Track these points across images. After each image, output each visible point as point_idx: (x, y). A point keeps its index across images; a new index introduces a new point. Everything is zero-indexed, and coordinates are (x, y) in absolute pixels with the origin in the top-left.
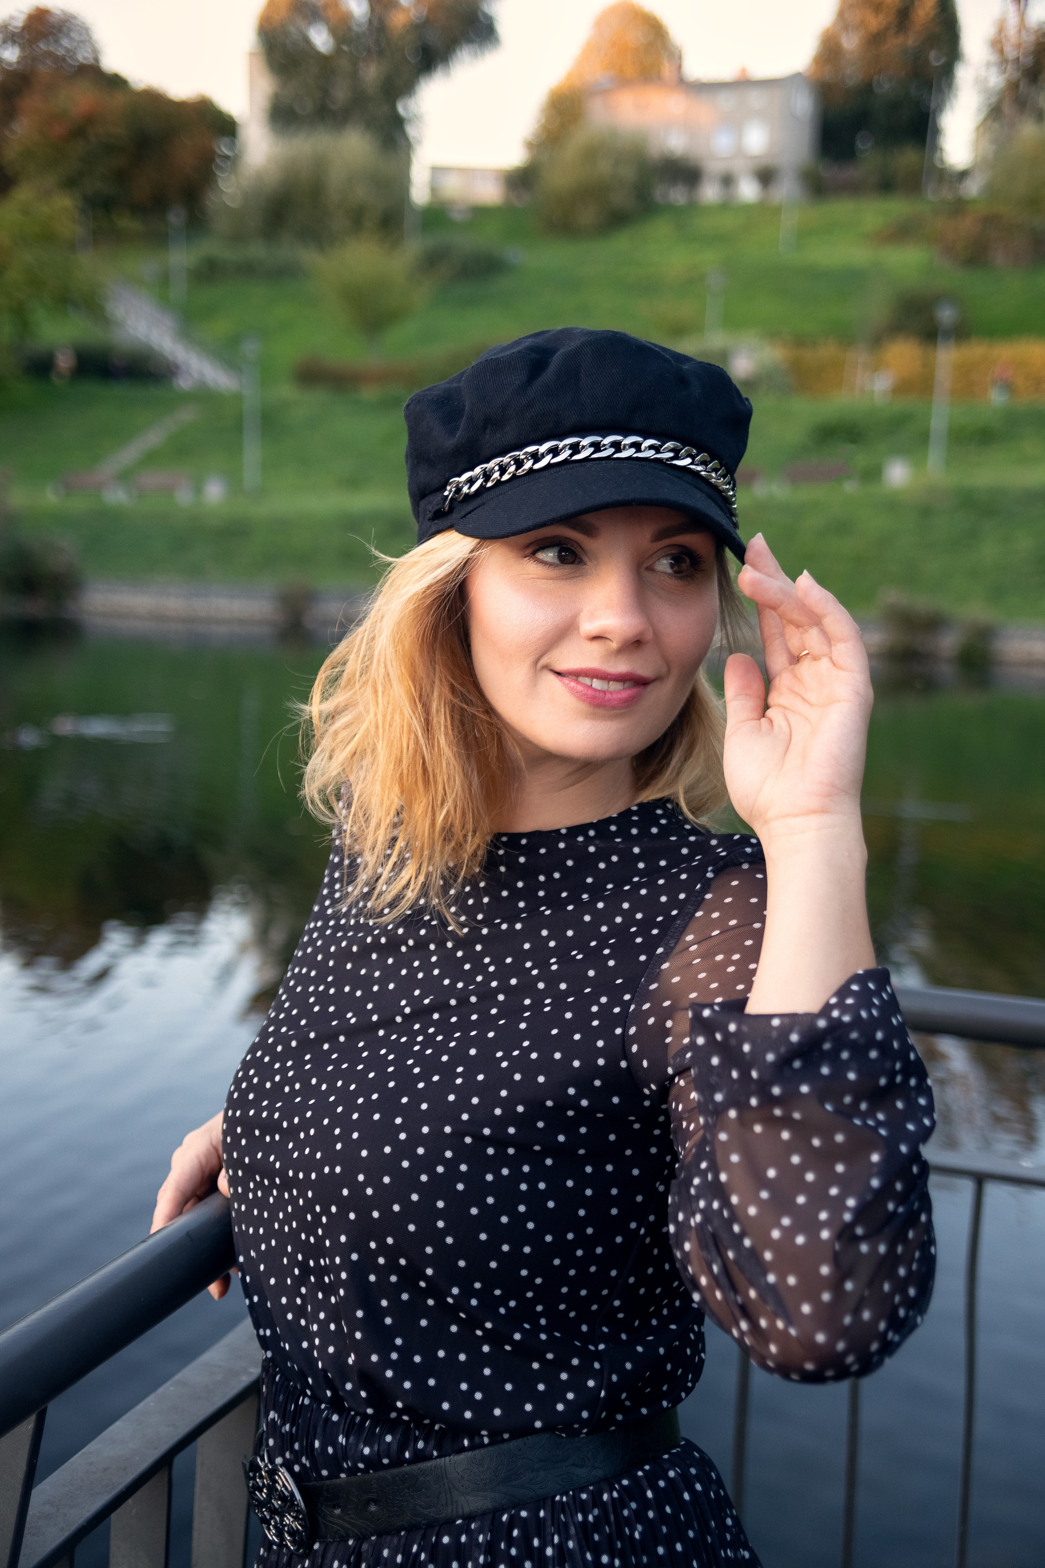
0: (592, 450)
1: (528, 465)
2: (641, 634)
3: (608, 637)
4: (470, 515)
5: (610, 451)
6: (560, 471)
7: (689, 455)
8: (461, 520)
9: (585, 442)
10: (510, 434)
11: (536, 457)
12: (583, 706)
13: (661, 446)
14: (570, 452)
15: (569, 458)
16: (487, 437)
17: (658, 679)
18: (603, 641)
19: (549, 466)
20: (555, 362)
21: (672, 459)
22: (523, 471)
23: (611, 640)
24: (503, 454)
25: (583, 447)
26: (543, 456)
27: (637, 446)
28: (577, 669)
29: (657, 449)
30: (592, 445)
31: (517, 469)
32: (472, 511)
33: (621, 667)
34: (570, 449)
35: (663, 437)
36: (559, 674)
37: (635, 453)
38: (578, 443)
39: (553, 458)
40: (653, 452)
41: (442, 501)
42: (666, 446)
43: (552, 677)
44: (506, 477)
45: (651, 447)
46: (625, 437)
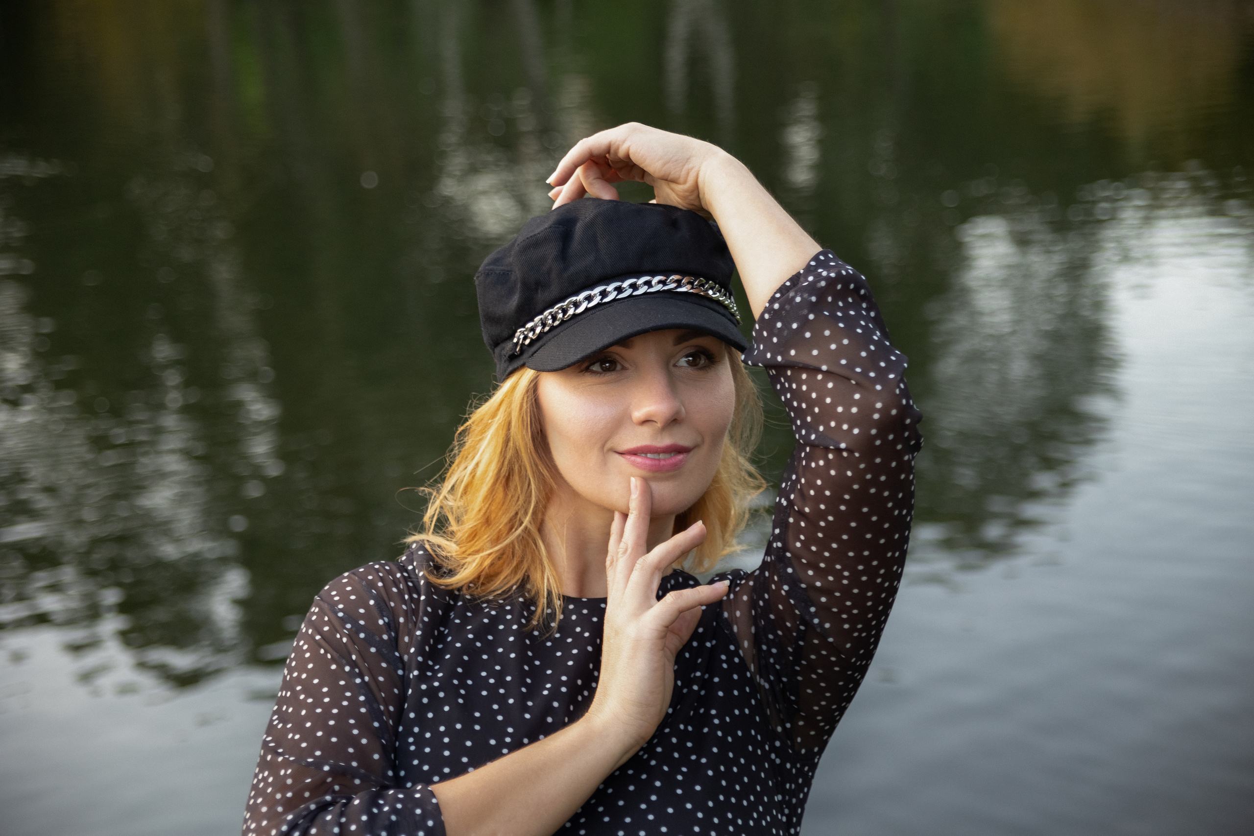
0: (616, 293)
1: (571, 312)
2: (678, 413)
3: (653, 419)
4: (536, 354)
5: (629, 291)
6: (595, 313)
7: (689, 283)
8: (530, 358)
9: (610, 288)
10: (554, 290)
11: (576, 305)
13: (666, 280)
14: (600, 297)
15: (600, 302)
16: (539, 296)
17: (697, 446)
18: (651, 423)
19: (586, 310)
21: (676, 288)
22: (568, 316)
23: (655, 422)
24: (551, 306)
25: (609, 292)
26: (581, 303)
27: (648, 283)
28: (634, 448)
29: (663, 283)
30: (616, 289)
31: (564, 316)
32: (537, 351)
34: (600, 295)
35: (667, 272)
36: (621, 454)
37: (648, 289)
38: (605, 290)
39: (588, 303)
40: (661, 285)
41: (514, 347)
42: (671, 278)
43: (617, 456)
44: (557, 323)
45: (660, 282)
46: (638, 278)
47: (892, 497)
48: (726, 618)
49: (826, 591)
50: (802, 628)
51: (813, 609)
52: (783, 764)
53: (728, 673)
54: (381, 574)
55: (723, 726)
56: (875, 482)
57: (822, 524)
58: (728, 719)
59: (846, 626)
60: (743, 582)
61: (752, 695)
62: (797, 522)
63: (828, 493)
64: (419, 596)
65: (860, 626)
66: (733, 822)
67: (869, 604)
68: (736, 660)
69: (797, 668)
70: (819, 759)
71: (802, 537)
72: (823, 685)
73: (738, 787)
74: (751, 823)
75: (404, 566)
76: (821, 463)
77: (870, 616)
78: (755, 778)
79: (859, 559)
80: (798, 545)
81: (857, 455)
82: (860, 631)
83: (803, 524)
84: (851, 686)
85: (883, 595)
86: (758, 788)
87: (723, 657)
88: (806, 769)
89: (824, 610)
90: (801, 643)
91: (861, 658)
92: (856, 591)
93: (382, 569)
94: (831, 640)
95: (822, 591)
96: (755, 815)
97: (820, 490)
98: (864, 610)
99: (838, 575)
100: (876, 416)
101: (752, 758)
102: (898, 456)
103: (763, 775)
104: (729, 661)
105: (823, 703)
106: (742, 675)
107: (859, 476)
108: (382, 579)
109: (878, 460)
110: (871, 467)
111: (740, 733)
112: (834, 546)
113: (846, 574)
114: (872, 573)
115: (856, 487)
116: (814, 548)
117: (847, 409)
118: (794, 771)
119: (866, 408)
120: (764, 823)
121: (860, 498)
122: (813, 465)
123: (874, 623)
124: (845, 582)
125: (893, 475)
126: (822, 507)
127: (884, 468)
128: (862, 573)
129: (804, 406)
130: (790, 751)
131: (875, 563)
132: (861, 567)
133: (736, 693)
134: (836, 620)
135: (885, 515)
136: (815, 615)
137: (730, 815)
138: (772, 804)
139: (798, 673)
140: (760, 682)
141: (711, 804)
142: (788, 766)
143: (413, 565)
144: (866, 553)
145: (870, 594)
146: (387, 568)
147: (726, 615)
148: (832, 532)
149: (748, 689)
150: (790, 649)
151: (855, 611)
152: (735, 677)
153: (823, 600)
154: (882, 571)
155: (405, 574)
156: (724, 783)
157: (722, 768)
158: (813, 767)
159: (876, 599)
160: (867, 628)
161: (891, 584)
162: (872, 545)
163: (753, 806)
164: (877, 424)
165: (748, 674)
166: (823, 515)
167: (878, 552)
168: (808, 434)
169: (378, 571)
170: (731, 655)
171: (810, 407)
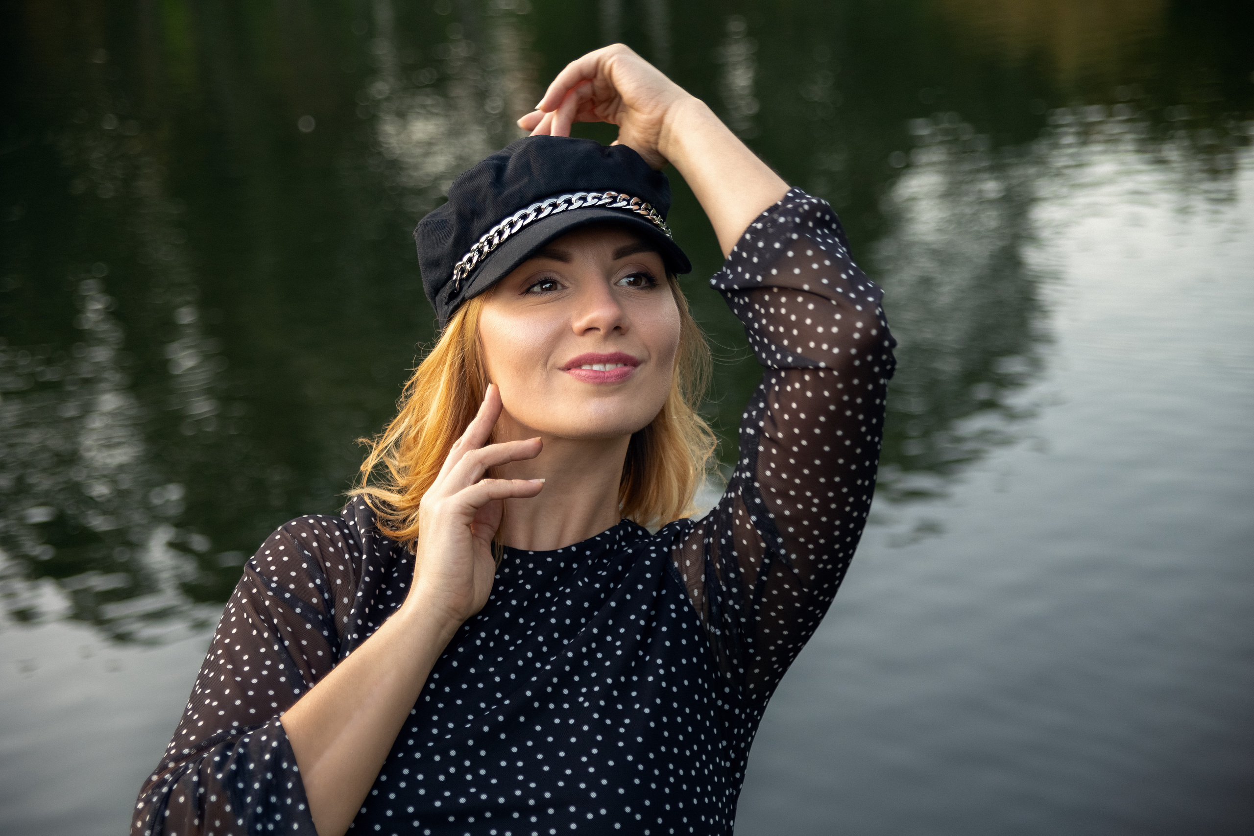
0: (550, 208)
1: (507, 233)
3: (596, 327)
4: (474, 283)
5: (564, 206)
6: (531, 229)
7: (624, 200)
8: (470, 289)
9: (545, 204)
11: (512, 225)
12: (588, 387)
13: (601, 196)
14: (535, 214)
15: (535, 218)
16: (475, 224)
17: (643, 360)
18: (593, 331)
19: (523, 228)
20: (511, 165)
22: (505, 237)
23: (599, 329)
24: (488, 231)
25: (544, 209)
26: (516, 222)
27: (583, 199)
29: (599, 198)
30: (550, 205)
31: (500, 238)
32: (476, 279)
33: (610, 349)
34: (534, 212)
36: (563, 368)
37: (583, 203)
38: (540, 207)
39: (524, 222)
40: (596, 201)
41: (454, 284)
42: (605, 195)
43: (560, 373)
44: (493, 247)
45: (594, 198)
46: (573, 194)
47: (866, 422)
48: (676, 568)
49: (795, 520)
50: (767, 561)
51: (780, 540)
52: (732, 709)
53: (676, 623)
54: (316, 532)
55: (668, 676)
56: (851, 404)
57: (795, 449)
58: (673, 669)
59: (812, 557)
60: (692, 531)
61: (702, 643)
62: (767, 450)
63: (803, 416)
64: (361, 554)
65: (825, 557)
66: (675, 773)
67: (837, 533)
68: (686, 609)
69: (757, 607)
70: (767, 702)
71: (773, 465)
72: (781, 622)
73: (681, 738)
74: (693, 773)
75: (344, 521)
76: (797, 385)
77: (837, 546)
78: (699, 727)
79: (831, 485)
80: (768, 473)
81: (836, 373)
82: (826, 563)
83: (774, 451)
84: (811, 624)
85: (852, 526)
86: (703, 737)
87: (673, 607)
88: (756, 713)
89: (791, 540)
90: (764, 578)
91: (823, 592)
92: (824, 519)
93: (317, 525)
94: (796, 571)
95: (789, 521)
96: (698, 765)
97: (794, 414)
98: (831, 540)
99: (808, 503)
100: (857, 336)
101: (697, 707)
102: (875, 379)
103: (708, 723)
104: (678, 610)
105: (780, 642)
106: (691, 624)
107: (836, 398)
108: (317, 538)
109: (856, 382)
110: (849, 389)
111: (686, 683)
112: (806, 472)
113: (816, 501)
114: (841, 500)
115: (832, 408)
116: (784, 476)
117: (827, 329)
118: (743, 716)
119: (847, 328)
120: (706, 772)
121: (836, 420)
122: (789, 388)
123: (841, 555)
124: (814, 510)
125: (869, 397)
126: (796, 431)
127: (860, 390)
128: (832, 500)
129: (781, 329)
130: (740, 698)
131: (845, 490)
132: (831, 494)
133: (684, 642)
134: (803, 551)
135: (858, 440)
136: (782, 546)
137: (671, 766)
138: (716, 751)
139: (757, 613)
140: (710, 629)
141: (651, 756)
142: (737, 711)
143: (354, 521)
144: (837, 479)
145: (837, 523)
146: (324, 524)
147: (676, 564)
148: (804, 458)
149: (696, 638)
150: (752, 587)
151: (822, 541)
152: (684, 626)
153: (791, 530)
154: (851, 500)
155: (346, 531)
156: (666, 734)
157: (665, 719)
158: (762, 711)
159: (843, 528)
160: (834, 560)
161: (860, 514)
162: (843, 471)
163: (696, 756)
164: (857, 344)
165: (698, 623)
166: (796, 440)
167: (849, 478)
168: (784, 357)
169: (312, 527)
170: (680, 604)
171: (788, 330)
